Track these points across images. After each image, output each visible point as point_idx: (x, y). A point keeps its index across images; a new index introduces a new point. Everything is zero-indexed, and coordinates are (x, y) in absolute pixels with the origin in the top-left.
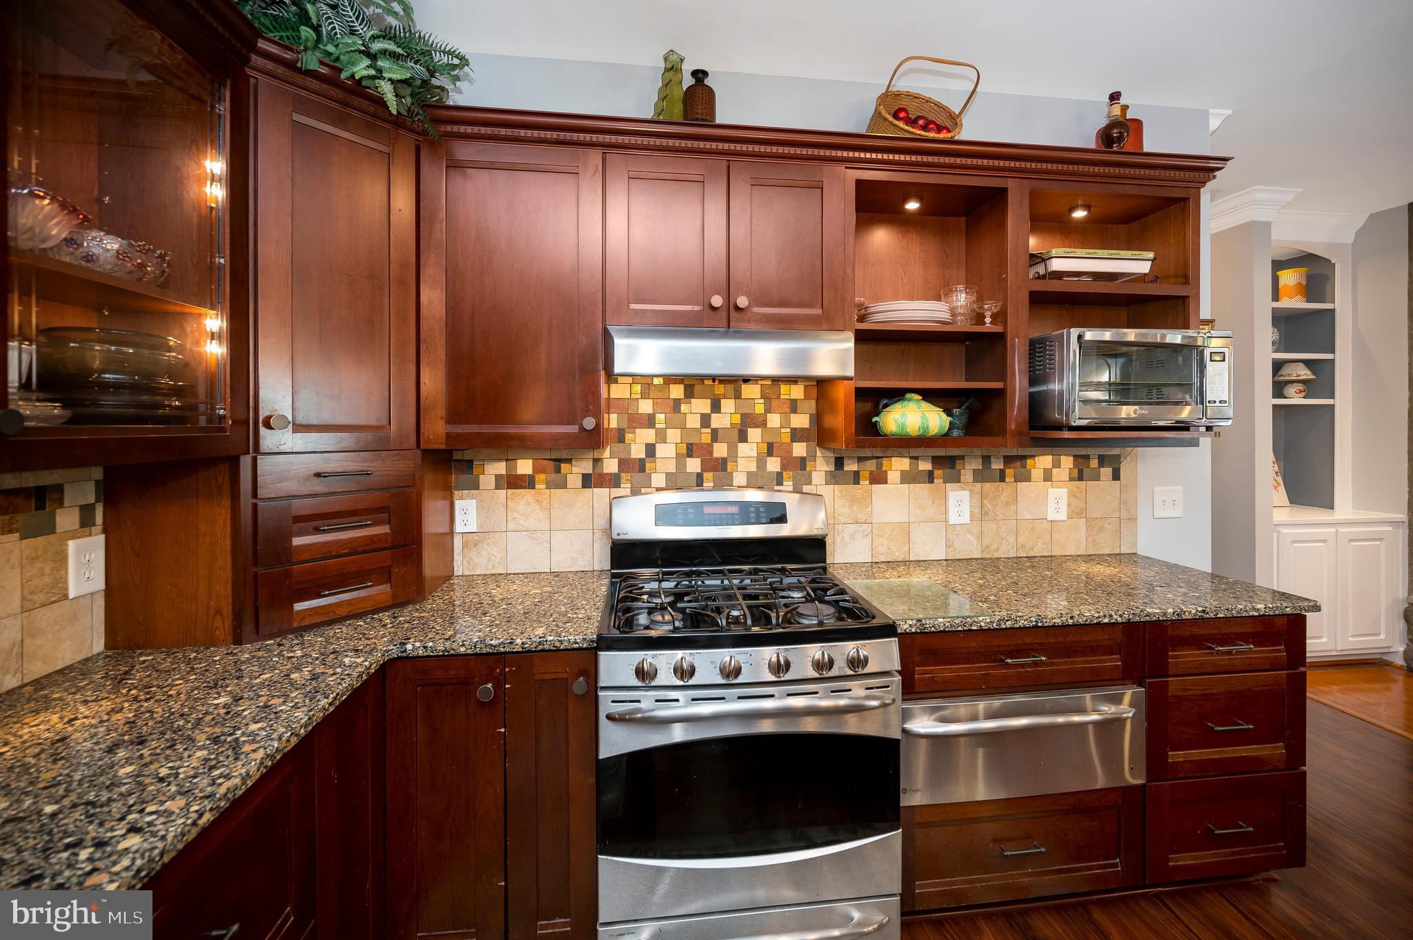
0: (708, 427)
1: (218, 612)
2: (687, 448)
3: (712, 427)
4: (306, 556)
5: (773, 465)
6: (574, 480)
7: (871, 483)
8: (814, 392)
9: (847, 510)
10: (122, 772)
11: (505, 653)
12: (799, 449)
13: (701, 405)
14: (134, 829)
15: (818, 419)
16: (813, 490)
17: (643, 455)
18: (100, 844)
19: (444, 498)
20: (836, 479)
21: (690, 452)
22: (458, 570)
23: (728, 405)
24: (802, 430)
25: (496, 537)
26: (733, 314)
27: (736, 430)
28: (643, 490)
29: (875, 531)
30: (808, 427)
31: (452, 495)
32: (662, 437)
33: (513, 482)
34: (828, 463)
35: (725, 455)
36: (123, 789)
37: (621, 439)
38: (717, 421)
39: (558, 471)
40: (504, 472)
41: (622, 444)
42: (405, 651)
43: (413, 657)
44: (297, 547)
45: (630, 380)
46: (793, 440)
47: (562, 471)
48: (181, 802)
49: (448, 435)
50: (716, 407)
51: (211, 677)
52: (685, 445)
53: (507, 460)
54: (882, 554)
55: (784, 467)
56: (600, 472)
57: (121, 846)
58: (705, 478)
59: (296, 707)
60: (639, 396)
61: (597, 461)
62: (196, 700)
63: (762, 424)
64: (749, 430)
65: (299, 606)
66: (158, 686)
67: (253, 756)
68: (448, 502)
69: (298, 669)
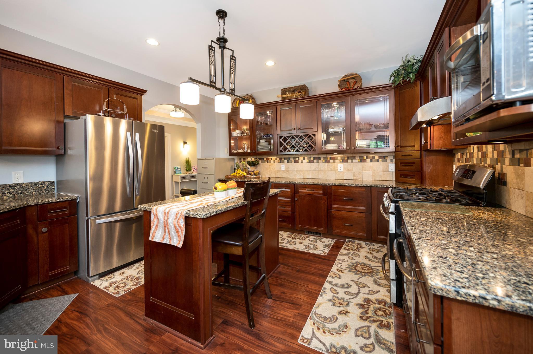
31: (453, 163)
34: (510, 154)
56: (467, 157)
58: (482, 160)
61: (467, 153)
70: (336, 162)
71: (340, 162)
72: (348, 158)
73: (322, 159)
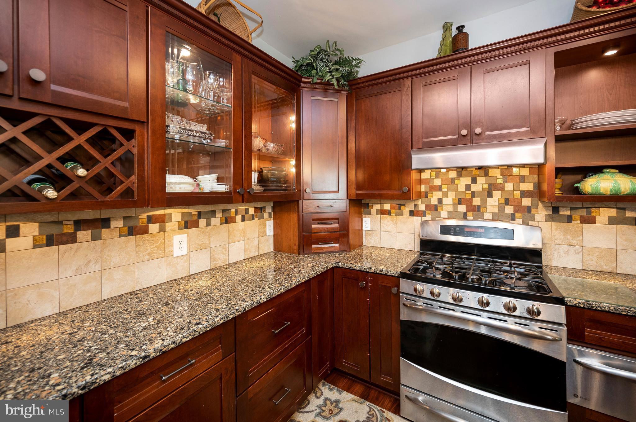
0: (470, 190)
1: (295, 245)
2: (459, 200)
3: (472, 190)
4: (315, 231)
5: (509, 210)
6: (406, 212)
7: (581, 223)
8: (537, 171)
9: (562, 237)
10: (270, 276)
11: (369, 272)
12: (526, 202)
13: (467, 180)
14: (269, 288)
15: (538, 185)
16: (536, 224)
17: (436, 203)
18: (263, 288)
19: (359, 217)
20: (553, 219)
21: (460, 202)
22: (364, 244)
23: (481, 180)
24: (528, 192)
25: (377, 233)
26: (474, 137)
27: (486, 192)
28: (437, 219)
29: (585, 251)
30: (532, 190)
31: (362, 216)
32: (445, 195)
33: (383, 212)
34: (547, 210)
35: (480, 204)
36: (269, 280)
37: (426, 196)
38: (474, 188)
39: (400, 209)
40: (379, 208)
41: (427, 198)
42: (339, 265)
43: (341, 267)
44: (313, 228)
45: (430, 170)
46: (521, 197)
47: (401, 209)
48: (278, 285)
49: (357, 195)
50: (474, 181)
51: (291, 261)
52: (457, 199)
53: (381, 204)
54: (592, 265)
55: (516, 211)
56: (417, 210)
57: (266, 290)
58: (468, 215)
59: (306, 272)
60: (435, 177)
61: (416, 205)
62: (287, 265)
63: (501, 188)
64: (493, 192)
65: (314, 246)
66: (281, 261)
67: (294, 280)
68: (360, 219)
69: (310, 263)
70: (167, 229)
71: (179, 228)
72: (200, 215)
73: (116, 224)
